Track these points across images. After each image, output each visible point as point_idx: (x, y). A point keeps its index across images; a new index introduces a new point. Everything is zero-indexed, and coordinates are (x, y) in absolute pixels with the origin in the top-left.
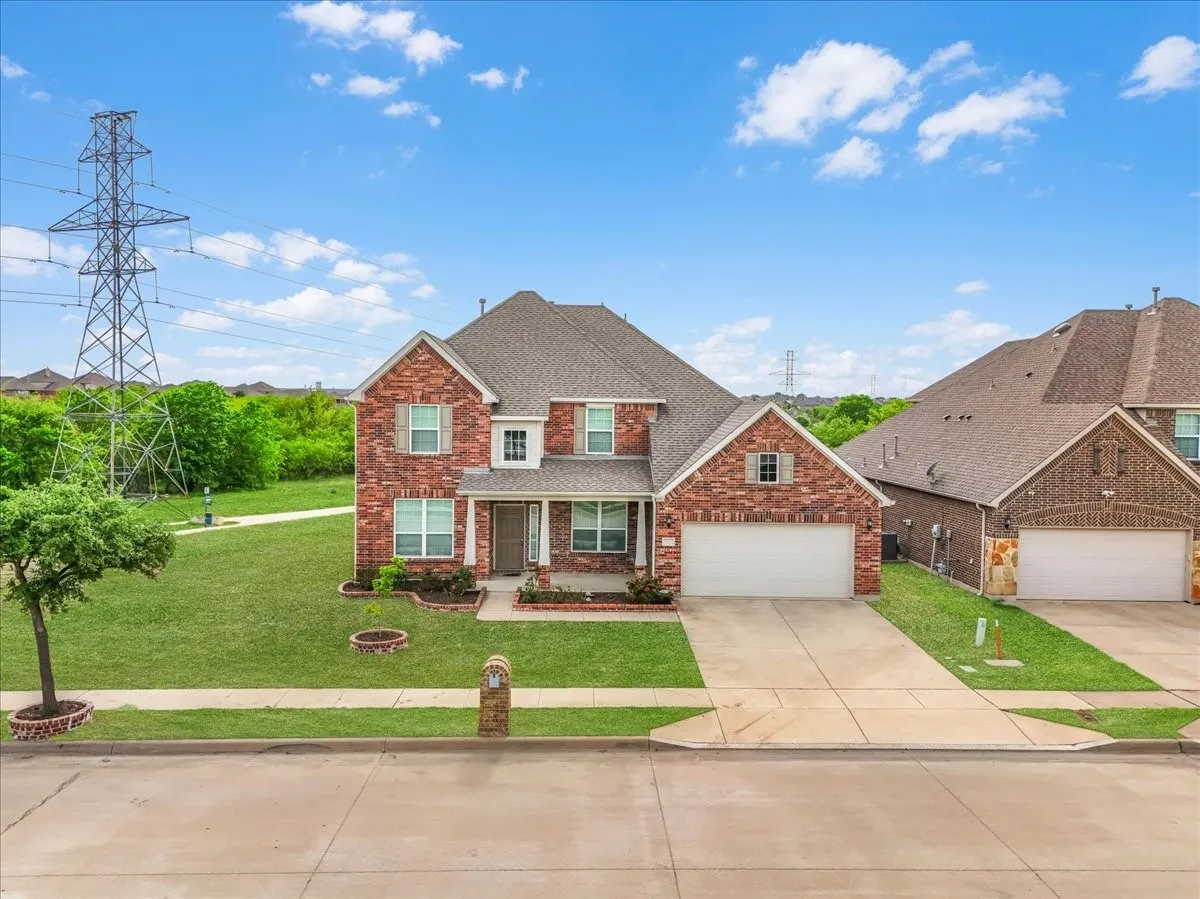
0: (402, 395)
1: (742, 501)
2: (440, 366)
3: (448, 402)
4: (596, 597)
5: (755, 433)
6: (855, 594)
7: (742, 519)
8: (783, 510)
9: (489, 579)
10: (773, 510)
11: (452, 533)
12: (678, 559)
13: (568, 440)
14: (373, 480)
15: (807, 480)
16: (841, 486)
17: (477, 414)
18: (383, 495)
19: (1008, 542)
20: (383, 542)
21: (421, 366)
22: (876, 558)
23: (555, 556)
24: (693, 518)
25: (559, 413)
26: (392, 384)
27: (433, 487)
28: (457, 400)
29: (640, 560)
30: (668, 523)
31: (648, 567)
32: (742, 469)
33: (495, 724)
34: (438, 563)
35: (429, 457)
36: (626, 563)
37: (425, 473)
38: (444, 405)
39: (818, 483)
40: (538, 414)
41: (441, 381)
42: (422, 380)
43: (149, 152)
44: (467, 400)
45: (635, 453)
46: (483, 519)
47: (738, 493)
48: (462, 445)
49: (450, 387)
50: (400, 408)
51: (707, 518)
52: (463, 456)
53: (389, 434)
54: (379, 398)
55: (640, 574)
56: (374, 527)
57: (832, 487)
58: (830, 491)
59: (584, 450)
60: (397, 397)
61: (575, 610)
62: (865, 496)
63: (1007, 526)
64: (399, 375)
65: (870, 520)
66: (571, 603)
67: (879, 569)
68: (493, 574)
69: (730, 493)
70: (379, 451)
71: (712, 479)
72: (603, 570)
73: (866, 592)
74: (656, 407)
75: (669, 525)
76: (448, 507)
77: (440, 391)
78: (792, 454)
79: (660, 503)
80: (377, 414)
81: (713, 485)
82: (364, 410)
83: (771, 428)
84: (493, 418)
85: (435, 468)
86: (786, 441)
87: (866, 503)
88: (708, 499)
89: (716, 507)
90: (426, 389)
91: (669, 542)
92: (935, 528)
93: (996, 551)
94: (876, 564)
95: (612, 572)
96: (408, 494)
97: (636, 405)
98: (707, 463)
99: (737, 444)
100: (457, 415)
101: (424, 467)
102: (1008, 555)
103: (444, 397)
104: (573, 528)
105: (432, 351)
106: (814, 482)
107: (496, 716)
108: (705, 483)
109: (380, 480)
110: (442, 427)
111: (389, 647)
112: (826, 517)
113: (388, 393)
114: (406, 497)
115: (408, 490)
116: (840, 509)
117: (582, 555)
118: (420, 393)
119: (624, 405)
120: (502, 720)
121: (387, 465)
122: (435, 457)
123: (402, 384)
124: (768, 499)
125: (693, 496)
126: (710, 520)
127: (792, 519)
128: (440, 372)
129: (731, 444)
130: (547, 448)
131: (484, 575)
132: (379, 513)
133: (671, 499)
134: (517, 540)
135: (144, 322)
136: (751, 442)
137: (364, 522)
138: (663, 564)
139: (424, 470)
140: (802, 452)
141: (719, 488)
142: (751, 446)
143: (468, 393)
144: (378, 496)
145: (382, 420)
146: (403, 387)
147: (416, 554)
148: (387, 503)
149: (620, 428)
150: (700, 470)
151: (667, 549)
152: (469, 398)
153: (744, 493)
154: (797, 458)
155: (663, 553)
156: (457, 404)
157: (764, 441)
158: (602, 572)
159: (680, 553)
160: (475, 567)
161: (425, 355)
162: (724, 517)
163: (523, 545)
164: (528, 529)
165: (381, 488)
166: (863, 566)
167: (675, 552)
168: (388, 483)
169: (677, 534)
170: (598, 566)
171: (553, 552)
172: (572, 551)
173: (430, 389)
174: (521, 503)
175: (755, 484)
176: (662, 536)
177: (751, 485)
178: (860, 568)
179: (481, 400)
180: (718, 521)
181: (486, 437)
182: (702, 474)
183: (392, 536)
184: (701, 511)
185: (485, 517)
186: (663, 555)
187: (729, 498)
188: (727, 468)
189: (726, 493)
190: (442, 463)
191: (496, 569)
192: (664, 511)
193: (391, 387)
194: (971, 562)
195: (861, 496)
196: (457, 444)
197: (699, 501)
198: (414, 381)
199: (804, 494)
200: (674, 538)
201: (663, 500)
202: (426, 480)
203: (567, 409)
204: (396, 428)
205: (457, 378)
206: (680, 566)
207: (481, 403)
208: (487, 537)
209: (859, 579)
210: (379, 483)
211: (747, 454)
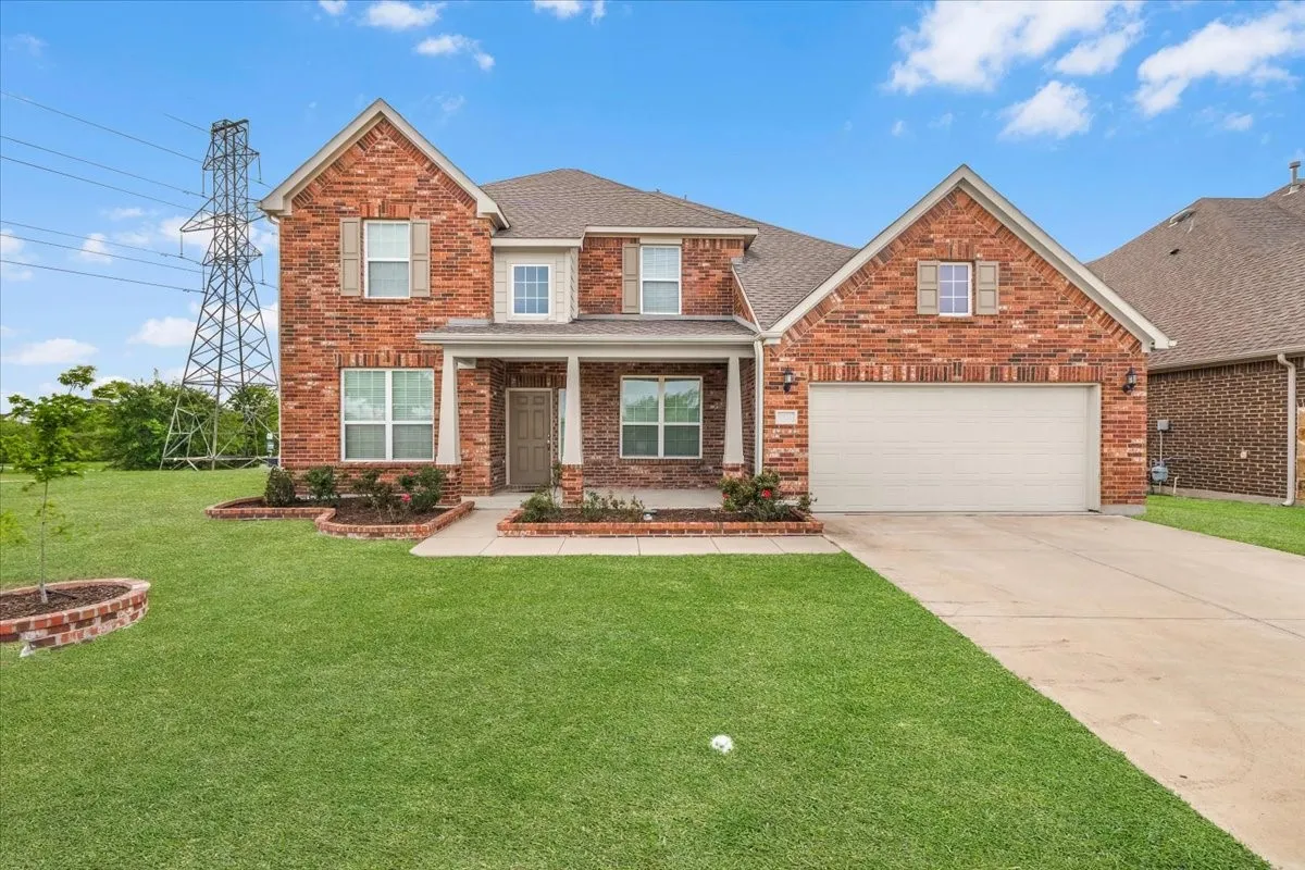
0: (351, 204)
1: (912, 345)
2: (410, 159)
3: (422, 214)
4: (659, 515)
5: (933, 227)
6: (1102, 503)
7: (913, 375)
8: (980, 360)
9: (491, 495)
10: (965, 360)
11: (432, 422)
12: (804, 446)
13: (614, 292)
14: (307, 339)
15: (1021, 309)
16: (1078, 318)
17: (468, 234)
18: (321, 362)
20: (322, 436)
21: (382, 160)
22: (1138, 441)
23: (596, 463)
24: (828, 377)
25: (601, 253)
26: (336, 187)
27: (400, 350)
28: (437, 211)
29: (733, 454)
30: (784, 385)
31: (749, 466)
32: (912, 290)
34: (409, 469)
35: (394, 303)
37: (387, 327)
38: (416, 219)
39: (1041, 312)
40: (565, 237)
41: (412, 183)
42: (383, 181)
43: (257, 154)
44: (453, 213)
45: (712, 312)
46: (481, 400)
47: (906, 331)
48: (446, 283)
49: (425, 193)
50: (348, 225)
51: (852, 376)
52: (447, 301)
53: (331, 265)
54: (314, 209)
55: (736, 476)
56: (308, 412)
57: (1063, 319)
58: (1061, 326)
59: (637, 306)
60: (344, 208)
61: (624, 534)
62: (1118, 335)
64: (347, 174)
65: (1130, 375)
67: (1143, 459)
68: (499, 489)
69: (892, 332)
70: (315, 292)
71: (860, 307)
72: (667, 484)
73: (1122, 500)
74: (740, 241)
75: (787, 388)
76: (424, 383)
77: (410, 198)
78: (996, 263)
79: (771, 348)
80: (312, 235)
81: (862, 317)
82: (290, 228)
83: (960, 217)
84: (497, 242)
85: (404, 319)
86: (985, 241)
87: (1120, 346)
88: (854, 341)
89: (868, 355)
90: (389, 196)
91: (787, 417)
94: (1138, 450)
95: (680, 487)
96: (361, 361)
97: (713, 239)
98: (852, 279)
99: (902, 247)
100: (437, 236)
101: (387, 318)
103: (417, 206)
104: (622, 423)
105: (397, 135)
106: (1032, 311)
108: (848, 313)
109: (317, 339)
110: (413, 254)
112: (1054, 372)
113: (330, 201)
114: (358, 366)
115: (361, 354)
116: (1078, 357)
117: (634, 462)
118: (379, 201)
119: (695, 240)
121: (327, 314)
122: (402, 303)
123: (353, 187)
124: (957, 342)
125: (826, 337)
126: (857, 379)
127: (996, 376)
128: (410, 168)
129: (891, 247)
130: (583, 305)
131: (480, 486)
132: (316, 391)
133: (790, 342)
134: (540, 443)
136: (926, 242)
137: (291, 405)
138: (777, 456)
139: (387, 323)
140: (1012, 260)
141: (873, 322)
142: (926, 250)
143: (455, 202)
144: (314, 364)
145: (320, 243)
146: (352, 192)
147: (376, 456)
148: (329, 375)
149: (690, 275)
150: (839, 291)
151: (783, 431)
152: (456, 209)
153: (915, 331)
154: (1005, 269)
155: (777, 436)
156: (436, 219)
157: (948, 241)
158: (666, 487)
159: (807, 436)
160: (457, 470)
161: (388, 142)
162: (881, 373)
163: (549, 449)
164: (557, 425)
165: (319, 351)
166: (1117, 455)
167: (798, 436)
168: (331, 343)
169: (801, 403)
170: (660, 479)
171: (593, 458)
172: (621, 457)
173: (395, 196)
174: (546, 386)
175: (933, 316)
176: (777, 407)
177: (927, 316)
178: (1112, 459)
179: (475, 212)
180: (872, 380)
181: (484, 271)
182: (842, 298)
183: (339, 428)
184: (842, 364)
185: (483, 396)
186: (777, 441)
187: (889, 341)
188: (887, 288)
189: (883, 331)
190: (414, 311)
191: (508, 483)
192: (778, 364)
193: (335, 193)
194: (1244, 455)
195: (1113, 333)
196: (438, 281)
197: (837, 346)
198: (370, 183)
199: (1016, 332)
200: (796, 412)
201: (778, 342)
202: (389, 339)
203: (612, 246)
204: (342, 257)
205: (437, 177)
206: (807, 460)
207: (475, 218)
208: (487, 428)
209: (1111, 479)
210: (315, 344)
211: (919, 262)
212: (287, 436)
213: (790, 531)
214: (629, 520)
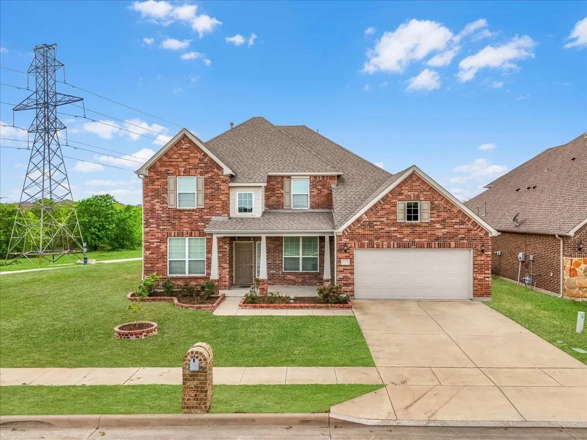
0: (172, 170)
1: (395, 234)
2: (196, 151)
3: (201, 174)
4: (297, 299)
5: (403, 188)
6: (474, 296)
7: (395, 246)
8: (423, 240)
9: (229, 290)
10: (417, 240)
11: (205, 259)
12: (352, 273)
13: (280, 200)
14: (154, 226)
15: (439, 219)
16: (462, 223)
17: (220, 182)
18: (160, 235)
19: (581, 260)
20: (161, 265)
21: (184, 152)
22: (488, 272)
23: (273, 274)
24: (362, 246)
25: (274, 183)
26: (166, 163)
27: (192, 230)
28: (207, 173)
29: (327, 275)
30: (345, 249)
31: (332, 280)
32: (395, 213)
33: (195, 402)
34: (196, 279)
35: (189, 210)
36: (317, 278)
37: (187, 221)
38: (199, 176)
39: (447, 221)
40: (259, 182)
41: (197, 161)
42: (185, 160)
43: (63, 65)
44: (214, 173)
45: (323, 208)
46: (224, 250)
47: (392, 229)
48: (211, 202)
49: (202, 165)
50: (171, 179)
51: (371, 246)
52: (211, 210)
53: (164, 195)
54: (158, 173)
55: (327, 285)
56: (155, 256)
57: (456, 223)
58: (456, 226)
59: (290, 206)
60: (169, 172)
61: (282, 308)
62: (479, 230)
63: (580, 249)
64: (170, 158)
65: (483, 246)
66: (279, 303)
67: (490, 279)
68: (231, 286)
69: (387, 229)
70: (157, 206)
71: (374, 219)
72: (304, 283)
73: (482, 295)
74: (336, 178)
75: (345, 251)
76: (201, 243)
77: (196, 167)
78: (429, 202)
79: (339, 236)
80: (157, 183)
81: (375, 223)
82: (147, 180)
83: (414, 184)
84: (231, 184)
85: (193, 217)
86: (424, 193)
87: (480, 234)
88: (372, 233)
89: (377, 238)
90: (187, 166)
91: (346, 262)
92: (520, 255)
93: (572, 267)
94: (488, 276)
95: (309, 285)
96: (176, 234)
97: (323, 177)
98: (371, 209)
99: (391, 196)
100: (207, 183)
101: (186, 217)
102: (581, 269)
103: (199, 171)
104: (284, 256)
105: (191, 142)
106: (444, 220)
107: (196, 395)
108: (370, 222)
109: (158, 225)
110: (198, 190)
111: (141, 334)
112: (453, 244)
113: (163, 169)
114: (175, 236)
115: (176, 232)
116: (463, 239)
117: (289, 274)
118: (183, 169)
119: (315, 177)
120: (201, 399)
121: (162, 215)
122: (193, 210)
123: (171, 163)
124: (413, 233)
125: (361, 231)
126: (373, 247)
127: (429, 246)
128: (196, 155)
129: (387, 196)
130: (267, 205)
131: (225, 286)
132: (158, 247)
133: (347, 233)
134: (248, 265)
135: (61, 157)
136: (401, 194)
137: (148, 253)
138: (342, 277)
139: (186, 219)
140: (436, 200)
141: (379, 225)
142: (400, 197)
143: (214, 169)
144: (157, 236)
145: (159, 187)
146: (172, 165)
147: (182, 273)
148: (163, 241)
149: (313, 192)
150: (366, 213)
151: (344, 267)
152: (215, 172)
153: (396, 229)
154: (432, 204)
155: (342, 270)
156: (207, 176)
157: (409, 193)
158: (303, 285)
159: (353, 270)
160: (218, 281)
161: (186, 145)
162: (383, 245)
163: (252, 267)
164: (255, 257)
165: (159, 231)
166: (479, 277)
167: (350, 269)
168: (163, 227)
169: (351, 257)
170: (300, 281)
171: (271, 272)
172: (283, 271)
173: (190, 166)
174: (251, 241)
175: (403, 223)
176: (341, 258)
177: (401, 223)
178: (477, 279)
179: (223, 173)
180: (379, 248)
181: (226, 197)
182: (367, 216)
183: (167, 262)
184: (367, 241)
185: (226, 248)
186: (342, 271)
187: (386, 233)
188: (385, 212)
189: (384, 229)
190: (198, 214)
191: (234, 283)
192: (342, 242)
193: (165, 166)
194: (551, 275)
195: (477, 229)
196: (208, 201)
197: (365, 234)
198: (180, 162)
199: (437, 229)
200: (349, 260)
201: (341, 234)
202: (187, 225)
203: (279, 180)
204: (168, 192)
205: (207, 159)
206: (353, 279)
207: (222, 175)
208: (228, 262)
209: (476, 287)
210: (158, 227)
211: (398, 202)
212: (147, 265)
213: (340, 307)
214: (284, 302)
